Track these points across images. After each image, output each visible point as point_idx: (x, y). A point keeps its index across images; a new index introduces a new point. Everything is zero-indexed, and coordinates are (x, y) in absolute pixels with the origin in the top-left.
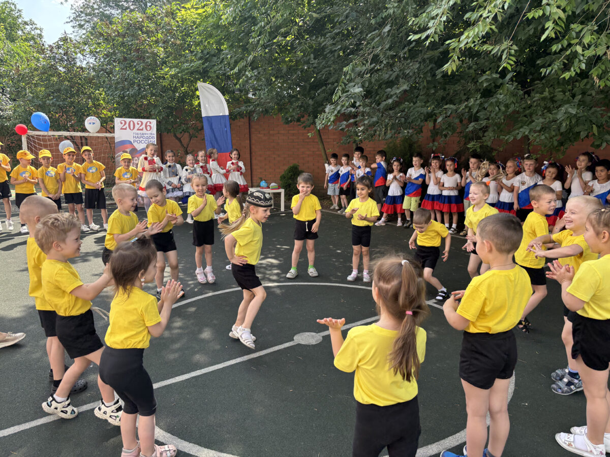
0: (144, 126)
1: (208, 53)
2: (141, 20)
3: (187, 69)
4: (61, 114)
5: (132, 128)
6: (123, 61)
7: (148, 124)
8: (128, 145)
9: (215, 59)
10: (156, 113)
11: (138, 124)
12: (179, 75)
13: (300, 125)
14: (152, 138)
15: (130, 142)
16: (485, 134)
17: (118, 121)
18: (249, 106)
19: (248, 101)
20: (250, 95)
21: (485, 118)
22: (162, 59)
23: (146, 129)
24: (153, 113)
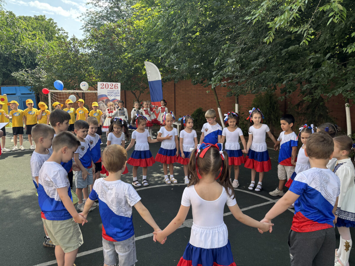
0: (113, 86)
1: (150, 44)
2: (114, 27)
3: (138, 54)
4: (71, 80)
5: (107, 87)
6: (104, 50)
7: (116, 85)
8: (105, 97)
9: (154, 47)
10: (121, 79)
11: (110, 85)
12: (133, 57)
13: (202, 85)
14: (118, 93)
15: (106, 95)
16: (316, 91)
17: (99, 84)
18: (173, 75)
19: (173, 71)
20: (175, 68)
21: (315, 81)
22: (125, 48)
23: (115, 88)
24: (119, 79)
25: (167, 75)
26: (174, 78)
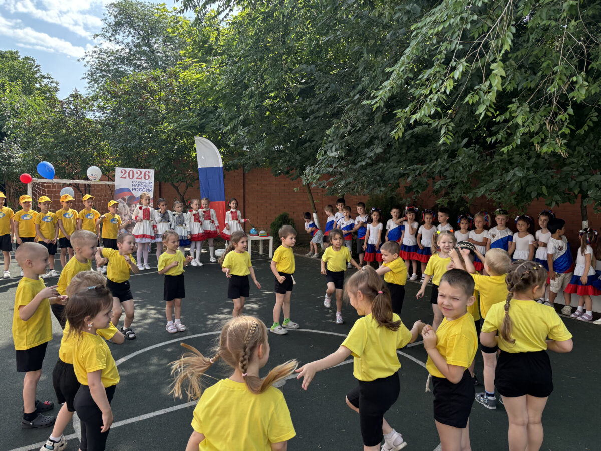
0: (142, 175)
1: (205, 111)
2: (145, 81)
3: (185, 124)
4: (67, 163)
5: (131, 177)
6: (128, 116)
7: (147, 173)
9: (211, 115)
10: (155, 163)
11: (137, 173)
12: (178, 129)
13: (288, 177)
14: (150, 186)
15: (129, 190)
16: (453, 192)
17: (118, 171)
18: (242, 159)
19: (243, 154)
20: (245, 149)
21: (451, 176)
22: (163, 115)
23: (145, 179)
24: (151, 163)
25: (233, 160)
26: (244, 165)
